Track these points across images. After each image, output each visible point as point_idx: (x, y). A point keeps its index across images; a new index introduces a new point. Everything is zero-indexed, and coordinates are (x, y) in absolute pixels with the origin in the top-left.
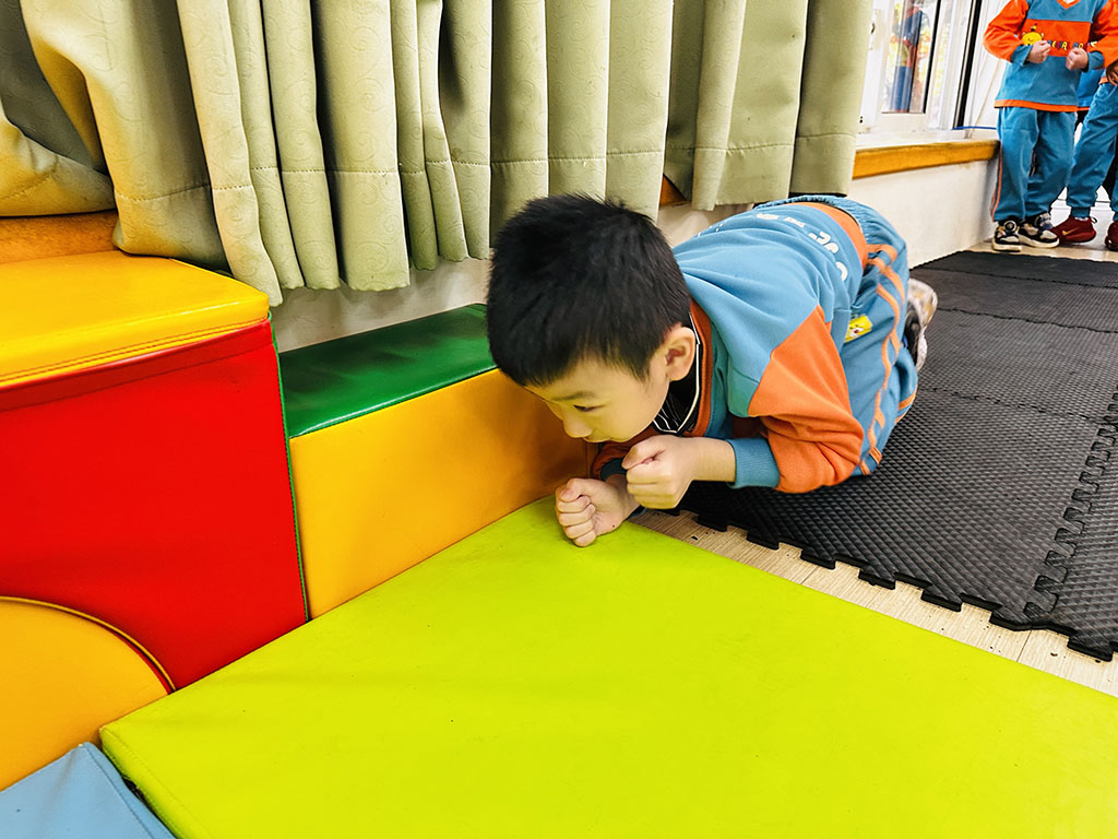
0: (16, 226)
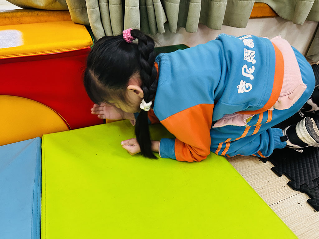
0: (52, 13)
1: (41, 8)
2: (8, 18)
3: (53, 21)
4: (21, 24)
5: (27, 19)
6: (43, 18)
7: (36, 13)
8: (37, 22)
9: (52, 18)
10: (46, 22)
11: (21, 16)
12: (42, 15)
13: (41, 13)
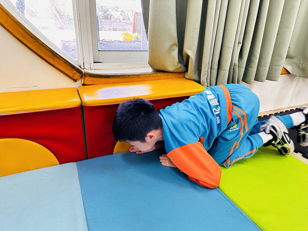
1: (170, 71)
3: (173, 78)
4: (159, 80)
5: (162, 77)
6: (169, 77)
7: (167, 74)
8: (166, 79)
9: (174, 76)
10: (170, 78)
11: (160, 76)
13: (169, 74)
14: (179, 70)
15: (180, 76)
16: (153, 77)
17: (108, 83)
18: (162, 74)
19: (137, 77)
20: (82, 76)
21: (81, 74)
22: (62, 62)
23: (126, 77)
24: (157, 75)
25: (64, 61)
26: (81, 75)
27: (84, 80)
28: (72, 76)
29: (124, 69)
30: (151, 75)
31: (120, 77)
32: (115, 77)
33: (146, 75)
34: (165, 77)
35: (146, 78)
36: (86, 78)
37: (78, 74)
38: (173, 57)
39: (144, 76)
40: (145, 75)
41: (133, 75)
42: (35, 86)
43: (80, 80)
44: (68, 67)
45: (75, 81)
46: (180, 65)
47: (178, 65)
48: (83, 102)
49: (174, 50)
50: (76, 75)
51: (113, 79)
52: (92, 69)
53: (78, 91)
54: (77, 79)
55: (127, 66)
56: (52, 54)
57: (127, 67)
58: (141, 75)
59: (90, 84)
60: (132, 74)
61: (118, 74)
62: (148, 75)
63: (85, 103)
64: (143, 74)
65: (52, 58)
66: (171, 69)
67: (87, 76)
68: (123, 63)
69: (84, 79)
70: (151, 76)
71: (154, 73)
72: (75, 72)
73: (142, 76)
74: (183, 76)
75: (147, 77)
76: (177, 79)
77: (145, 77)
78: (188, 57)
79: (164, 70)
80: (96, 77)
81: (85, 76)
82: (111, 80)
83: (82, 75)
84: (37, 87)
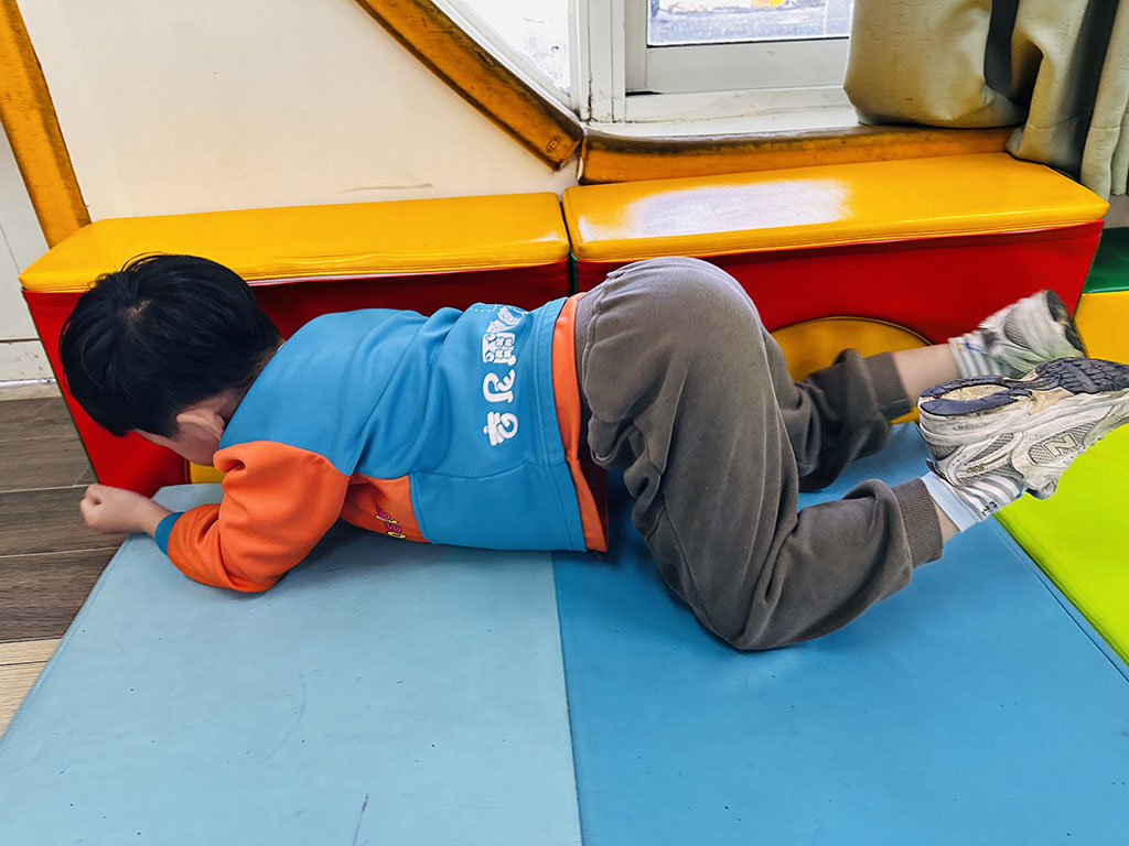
1: (938, 124)
2: (864, 146)
3: (951, 154)
4: (885, 160)
5: (900, 150)
6: (934, 148)
7: (924, 134)
8: (918, 157)
9: (955, 147)
10: (937, 155)
11: (891, 144)
12: (935, 141)
13: (935, 135)
14: (986, 119)
15: (987, 143)
16: (861, 149)
17: (672, 176)
18: (902, 136)
19: (790, 149)
20: (578, 150)
21: (575, 140)
22: (513, 93)
23: (746, 149)
24: (878, 138)
25: (523, 91)
26: (577, 143)
27: (585, 165)
28: (544, 150)
29: (742, 116)
30: (849, 141)
31: (723, 149)
32: (700, 151)
33: (830, 142)
34: (913, 149)
35: (830, 151)
36: (595, 156)
37: (567, 141)
38: (963, 60)
39: (823, 143)
40: (826, 138)
41: (773, 141)
42: (424, 186)
43: (573, 165)
44: (533, 113)
45: (556, 166)
46: (989, 96)
47: (983, 96)
48: (575, 247)
49: (970, 26)
50: (560, 145)
51: (692, 158)
52: (620, 121)
53: (561, 204)
54: (562, 161)
55: (753, 106)
56: (483, 66)
57: (752, 110)
58: (810, 139)
59: (605, 178)
60: (773, 135)
61: (714, 138)
62: (840, 138)
63: (581, 249)
64: (817, 135)
65: (480, 79)
66: (944, 112)
67: (599, 149)
68: (739, 92)
69: (586, 160)
70: (851, 146)
71: (865, 131)
72: (555, 131)
73: (811, 145)
74: (1000, 147)
75: (835, 149)
76: (969, 156)
77: (823, 149)
78: (1035, 57)
79: (914, 117)
80: (628, 153)
81: (589, 147)
82: (685, 162)
83: (580, 145)
84: (429, 189)
